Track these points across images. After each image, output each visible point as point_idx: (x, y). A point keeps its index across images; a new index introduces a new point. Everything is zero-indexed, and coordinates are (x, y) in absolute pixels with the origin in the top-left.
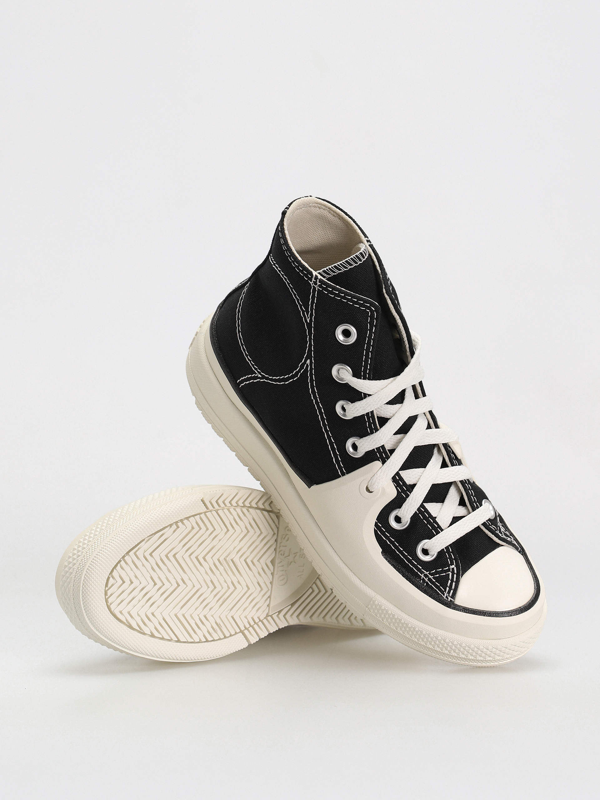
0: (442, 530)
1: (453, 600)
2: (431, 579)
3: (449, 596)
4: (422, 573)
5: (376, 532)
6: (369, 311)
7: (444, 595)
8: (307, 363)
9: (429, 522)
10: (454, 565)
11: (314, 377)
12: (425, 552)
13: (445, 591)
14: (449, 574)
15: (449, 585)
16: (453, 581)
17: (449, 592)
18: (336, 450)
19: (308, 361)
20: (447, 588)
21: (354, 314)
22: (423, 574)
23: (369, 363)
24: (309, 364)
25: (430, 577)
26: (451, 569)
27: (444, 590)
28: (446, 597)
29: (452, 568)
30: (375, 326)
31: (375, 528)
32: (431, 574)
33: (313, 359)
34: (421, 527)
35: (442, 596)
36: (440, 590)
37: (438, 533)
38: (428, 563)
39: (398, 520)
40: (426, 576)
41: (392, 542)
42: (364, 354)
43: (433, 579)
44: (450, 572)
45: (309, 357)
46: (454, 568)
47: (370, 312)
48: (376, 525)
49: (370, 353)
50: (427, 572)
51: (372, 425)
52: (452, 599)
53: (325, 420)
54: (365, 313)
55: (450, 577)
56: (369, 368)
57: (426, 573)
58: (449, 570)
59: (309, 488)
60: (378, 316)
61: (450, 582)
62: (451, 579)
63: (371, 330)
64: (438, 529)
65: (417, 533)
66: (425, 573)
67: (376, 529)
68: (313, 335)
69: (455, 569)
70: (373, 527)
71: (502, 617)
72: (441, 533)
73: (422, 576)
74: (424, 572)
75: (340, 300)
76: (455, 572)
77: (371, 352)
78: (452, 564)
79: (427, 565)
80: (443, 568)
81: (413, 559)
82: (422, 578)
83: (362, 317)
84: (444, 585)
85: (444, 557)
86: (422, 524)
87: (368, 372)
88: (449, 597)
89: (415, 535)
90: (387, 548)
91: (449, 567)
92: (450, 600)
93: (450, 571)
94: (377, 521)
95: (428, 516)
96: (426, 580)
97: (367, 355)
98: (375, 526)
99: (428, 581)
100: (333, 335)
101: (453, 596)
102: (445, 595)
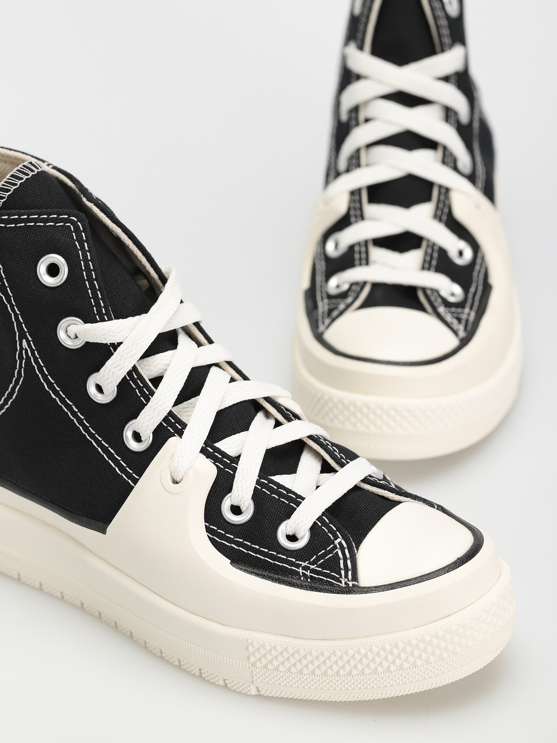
0: (303, 499)
1: (356, 583)
2: (315, 569)
3: (348, 579)
4: (298, 566)
5: (212, 541)
6: (69, 224)
7: (341, 582)
8: (24, 348)
9: (280, 495)
10: (339, 538)
11: (41, 362)
12: (292, 538)
13: (341, 576)
14: (337, 552)
15: (342, 566)
16: (347, 558)
17: (346, 576)
18: (115, 456)
19: (24, 342)
20: (342, 571)
21: (51, 236)
22: (301, 568)
23: (100, 296)
24: (27, 348)
25: (312, 567)
26: (337, 545)
27: (338, 576)
28: (346, 583)
29: (339, 543)
30: (86, 241)
31: (210, 535)
32: (313, 563)
33: (28, 336)
34: (271, 505)
35: (339, 585)
36: (333, 578)
37: (298, 504)
38: (302, 550)
39: (236, 510)
40: (306, 568)
41: (240, 545)
42: (88, 287)
43: (316, 568)
44: (338, 550)
45: (23, 336)
46: (341, 541)
47: (71, 226)
48: (208, 529)
49: (95, 282)
50: (305, 562)
51: (144, 389)
52: (354, 583)
53: (84, 421)
54: (65, 230)
55: (340, 556)
56: (102, 305)
57: (304, 564)
58: (335, 547)
59: (105, 534)
60: (85, 225)
61: (342, 562)
62: (342, 558)
63: (82, 248)
64: (298, 500)
65: (270, 515)
66: (302, 566)
67: (211, 537)
68: (12, 298)
69: (343, 542)
70: (204, 534)
71: (436, 577)
72: (303, 502)
73: (300, 570)
74: (301, 564)
75: (25, 227)
76: (345, 545)
77: (96, 279)
78: (336, 538)
79: (301, 554)
80: (325, 549)
81: (278, 553)
82: (301, 574)
83: (63, 235)
84: (336, 568)
85: (320, 533)
86: (271, 500)
87: (104, 312)
88: (348, 582)
89: (267, 519)
90: (236, 555)
91: (333, 543)
92: (353, 584)
93: (337, 548)
94: (207, 524)
95: (276, 488)
96: (308, 573)
97: (92, 285)
98: (207, 532)
99: (311, 574)
100: (37, 282)
101: (355, 578)
102: (343, 582)
